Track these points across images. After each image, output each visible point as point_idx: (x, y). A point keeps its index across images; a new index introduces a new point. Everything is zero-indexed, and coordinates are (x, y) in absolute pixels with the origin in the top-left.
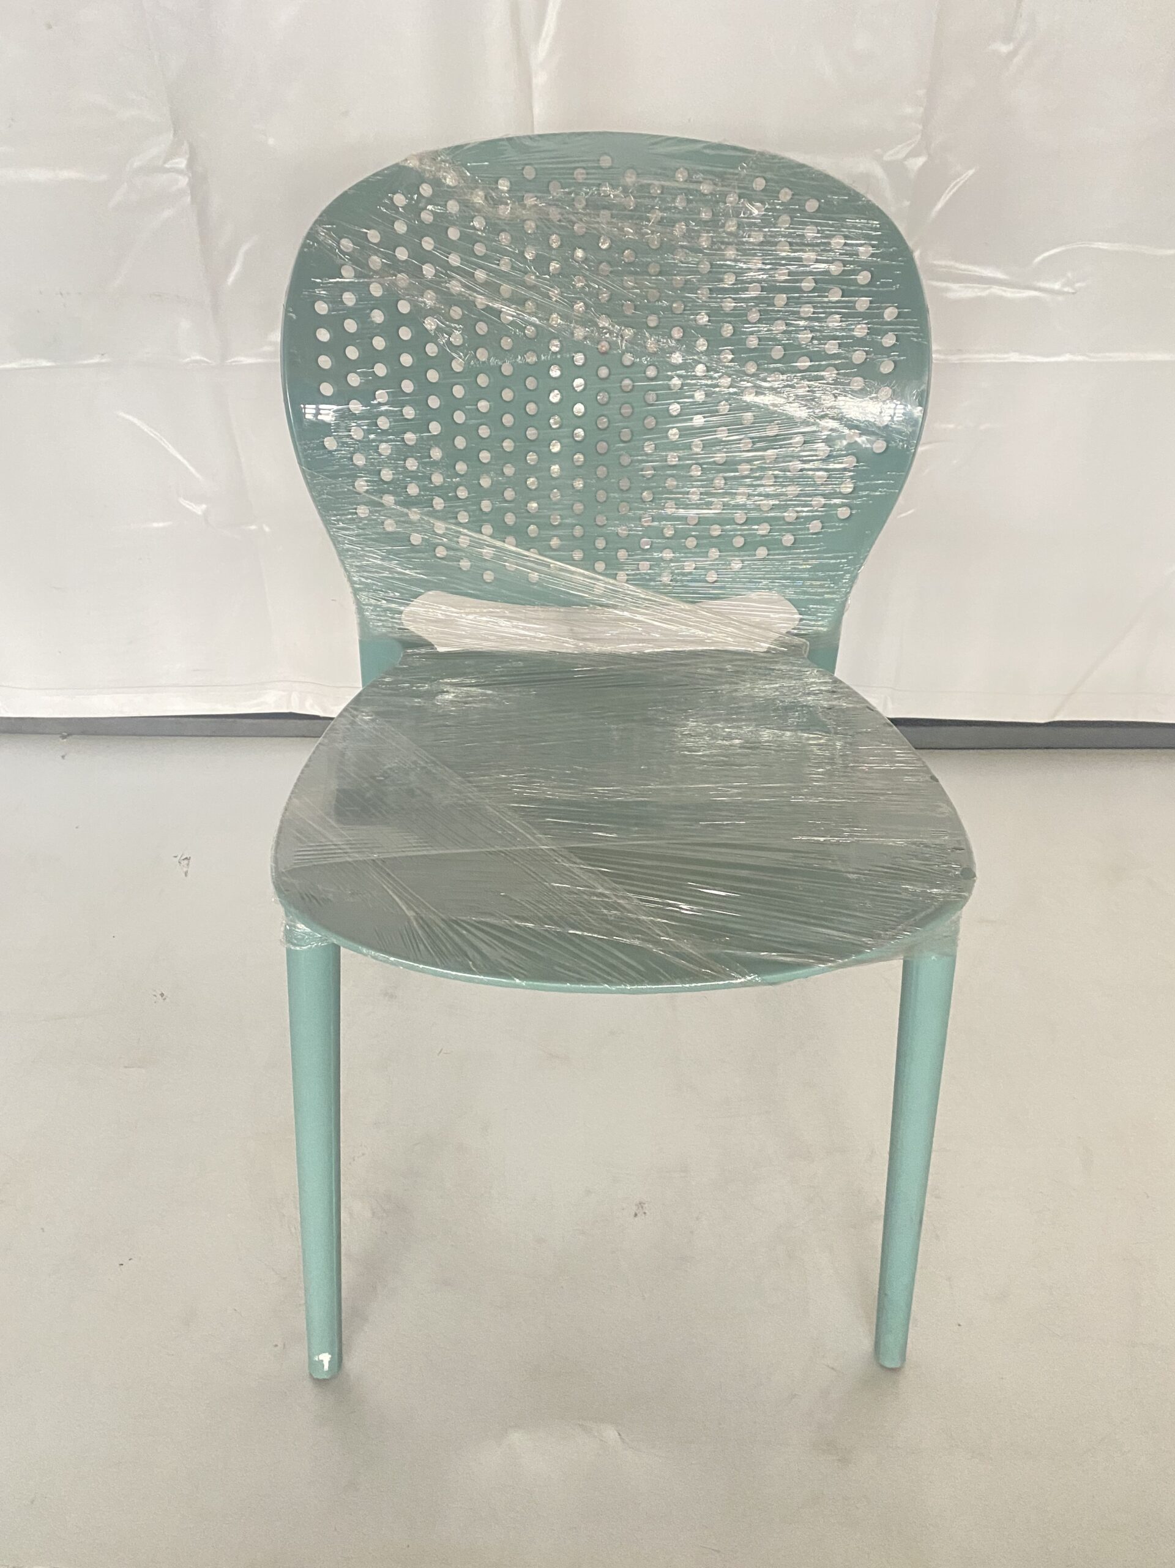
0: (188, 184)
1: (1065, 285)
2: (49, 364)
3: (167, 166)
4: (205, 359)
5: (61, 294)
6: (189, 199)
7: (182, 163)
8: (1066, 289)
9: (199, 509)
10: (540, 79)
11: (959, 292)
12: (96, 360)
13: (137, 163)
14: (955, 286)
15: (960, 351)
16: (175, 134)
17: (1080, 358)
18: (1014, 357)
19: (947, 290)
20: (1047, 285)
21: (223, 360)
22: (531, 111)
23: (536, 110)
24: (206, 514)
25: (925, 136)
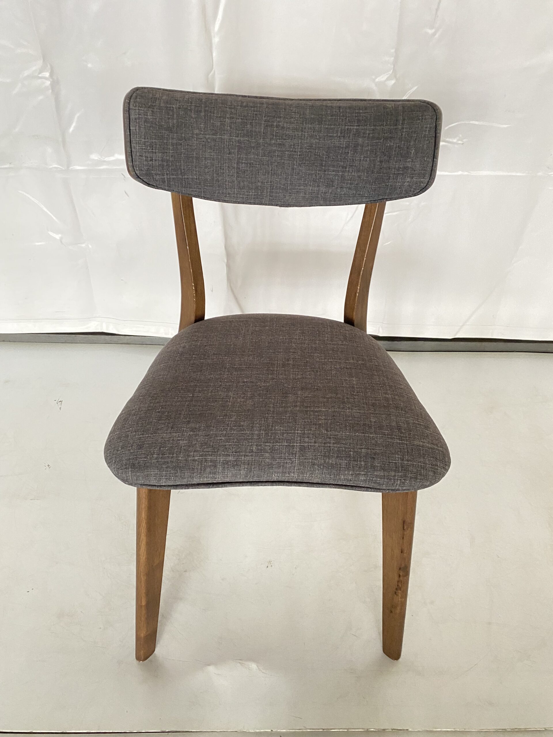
0: (51, 83)
1: (458, 140)
3: (40, 75)
4: (58, 166)
6: (50, 91)
7: (47, 74)
8: (460, 142)
9: (58, 237)
10: (216, 40)
12: (7, 166)
13: (26, 73)
16: (43, 61)
17: (466, 173)
20: (451, 140)
21: (68, 167)
22: (212, 55)
23: (214, 54)
24: (61, 239)
25: (394, 71)
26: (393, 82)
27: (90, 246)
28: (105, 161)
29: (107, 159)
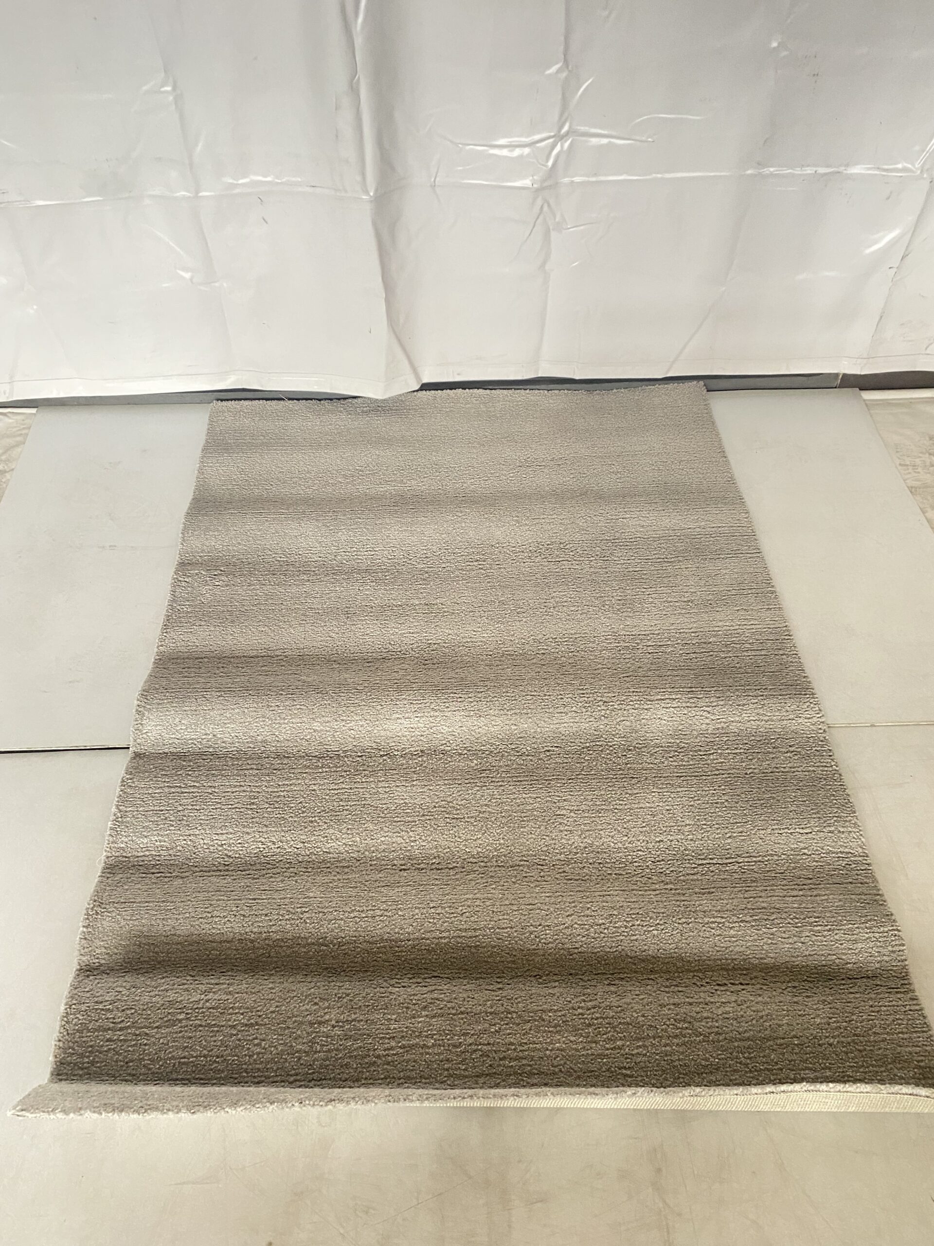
0: (174, 98)
1: (648, 138)
2: (101, 199)
4: (186, 193)
5: (107, 160)
6: (174, 107)
7: (169, 88)
8: (650, 140)
9: (188, 276)
10: (359, 41)
12: (127, 195)
13: (145, 88)
14: (592, 140)
16: (165, 74)
17: (659, 176)
18: (625, 177)
19: (586, 141)
20: (638, 138)
21: (197, 192)
22: (354, 57)
23: (357, 59)
24: (191, 280)
25: (566, 61)
26: (564, 74)
27: (225, 285)
28: (239, 184)
29: (241, 181)
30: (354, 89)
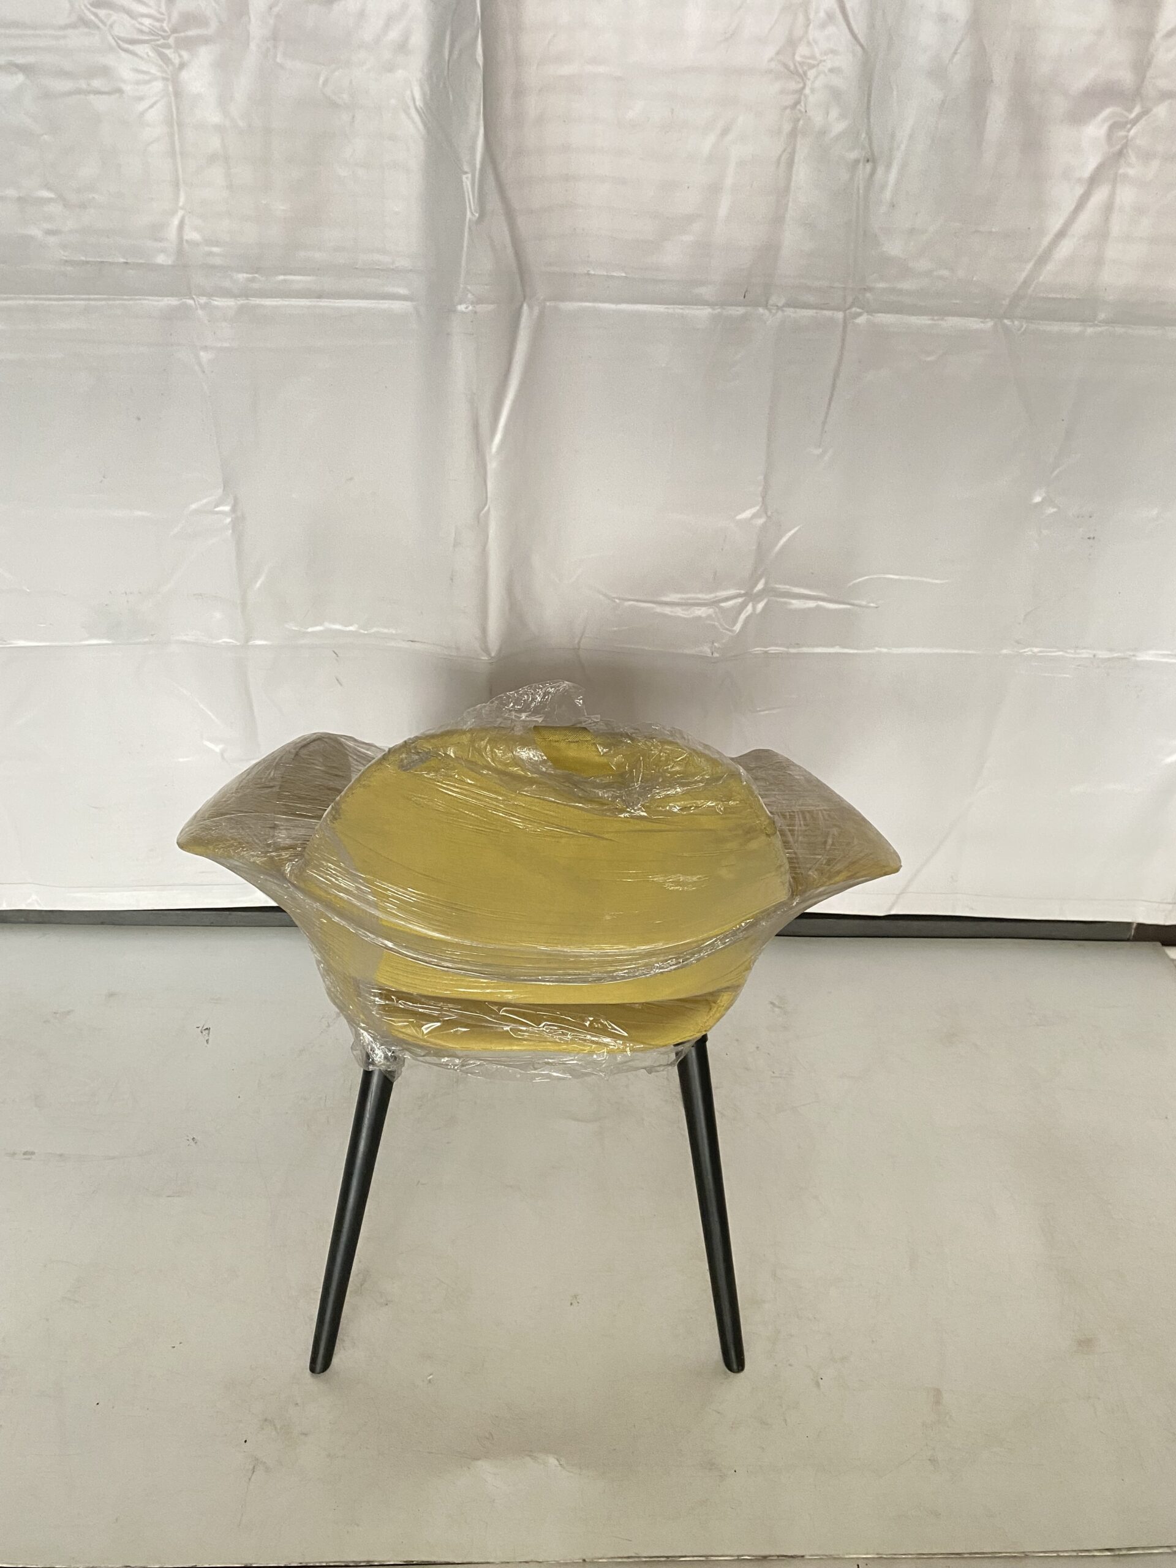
0: (232, 520)
1: (870, 603)
2: (110, 642)
3: (217, 509)
4: (231, 641)
5: (126, 593)
6: (231, 531)
7: (227, 508)
8: (872, 605)
9: (217, 749)
10: (492, 466)
11: (796, 604)
12: (146, 640)
13: (194, 506)
14: (793, 601)
15: (798, 645)
16: (224, 490)
17: (885, 651)
18: (837, 650)
19: (785, 603)
20: (857, 602)
21: (247, 641)
23: (488, 487)
24: (223, 751)
25: (764, 505)
26: (761, 521)
28: (307, 633)
29: (310, 630)
30: (480, 523)
